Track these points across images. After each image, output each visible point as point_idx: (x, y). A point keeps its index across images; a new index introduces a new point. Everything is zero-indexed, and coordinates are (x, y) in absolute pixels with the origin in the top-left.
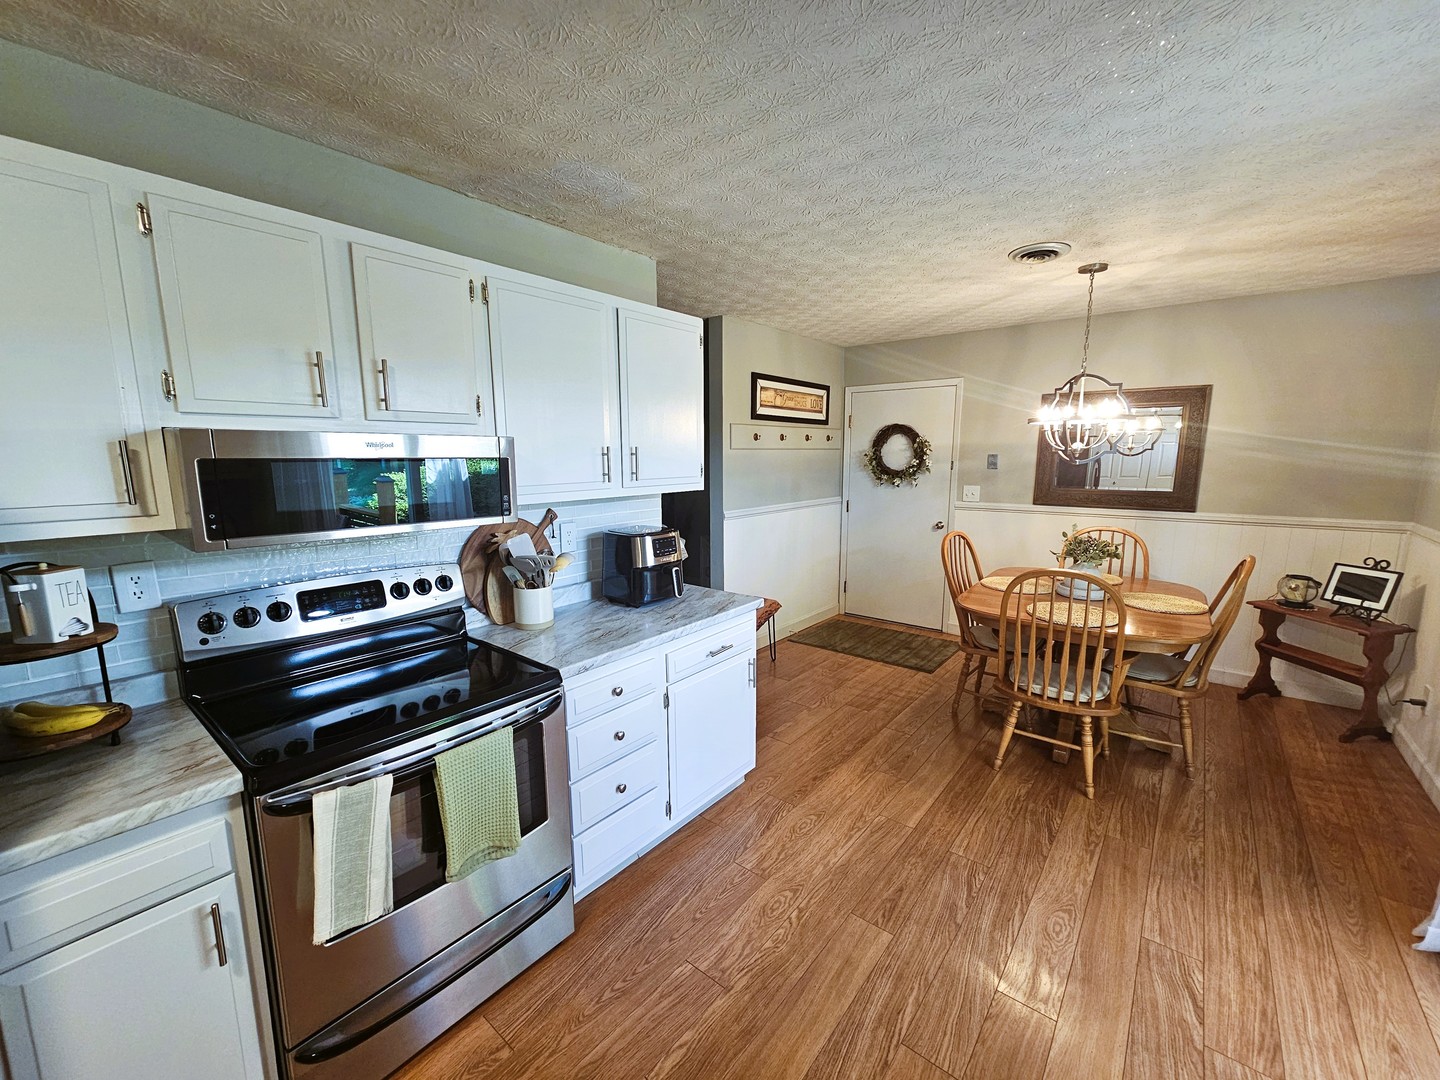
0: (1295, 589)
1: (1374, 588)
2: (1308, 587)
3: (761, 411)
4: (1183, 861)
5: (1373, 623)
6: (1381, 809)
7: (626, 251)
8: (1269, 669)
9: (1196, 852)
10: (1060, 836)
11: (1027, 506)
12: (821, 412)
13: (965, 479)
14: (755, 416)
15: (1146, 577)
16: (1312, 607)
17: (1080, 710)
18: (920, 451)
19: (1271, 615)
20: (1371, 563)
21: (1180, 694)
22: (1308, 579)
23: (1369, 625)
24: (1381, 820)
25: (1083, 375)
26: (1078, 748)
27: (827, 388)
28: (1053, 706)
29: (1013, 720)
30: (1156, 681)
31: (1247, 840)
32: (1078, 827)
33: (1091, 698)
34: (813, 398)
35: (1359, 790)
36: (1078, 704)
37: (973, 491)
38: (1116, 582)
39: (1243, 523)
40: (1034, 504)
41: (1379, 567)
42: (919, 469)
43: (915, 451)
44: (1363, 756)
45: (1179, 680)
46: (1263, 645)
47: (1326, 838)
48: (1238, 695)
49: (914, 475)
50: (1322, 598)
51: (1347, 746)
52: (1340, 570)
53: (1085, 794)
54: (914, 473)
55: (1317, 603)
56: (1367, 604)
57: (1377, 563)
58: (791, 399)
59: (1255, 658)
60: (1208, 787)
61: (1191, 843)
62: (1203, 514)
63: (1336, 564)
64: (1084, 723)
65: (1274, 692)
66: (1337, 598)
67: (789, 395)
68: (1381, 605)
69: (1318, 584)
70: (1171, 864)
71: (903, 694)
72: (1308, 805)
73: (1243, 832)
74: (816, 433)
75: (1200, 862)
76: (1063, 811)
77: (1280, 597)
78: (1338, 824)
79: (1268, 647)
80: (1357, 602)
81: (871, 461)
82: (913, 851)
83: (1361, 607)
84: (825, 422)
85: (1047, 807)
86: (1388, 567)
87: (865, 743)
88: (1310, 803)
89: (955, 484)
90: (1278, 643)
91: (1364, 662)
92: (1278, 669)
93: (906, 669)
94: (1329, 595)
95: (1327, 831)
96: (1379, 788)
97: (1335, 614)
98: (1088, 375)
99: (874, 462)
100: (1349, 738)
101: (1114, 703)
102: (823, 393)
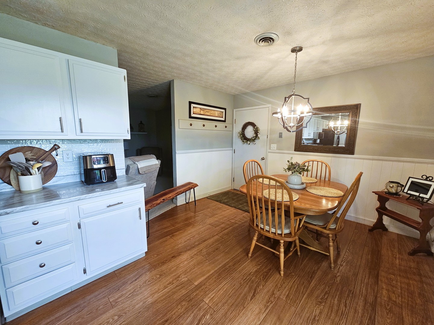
0: (392, 187)
1: (425, 188)
2: (398, 186)
3: (193, 115)
4: (309, 317)
5: (425, 204)
6: (420, 294)
7: (98, 44)
8: (382, 220)
9: (318, 312)
10: (257, 296)
11: (292, 152)
12: (223, 117)
13: (272, 142)
14: (190, 117)
15: (329, 180)
16: (400, 195)
17: (277, 238)
18: (256, 132)
19: (383, 197)
20: (425, 177)
21: (328, 232)
22: (398, 183)
23: (423, 205)
24: (418, 301)
25: (293, 95)
26: (278, 253)
27: (225, 109)
28: (267, 234)
29: (255, 238)
30: (318, 225)
31: (346, 307)
32: (268, 292)
33: (282, 233)
34: (219, 112)
35: (411, 282)
36: (277, 234)
37: (274, 146)
38: (313, 182)
39: (373, 159)
40: (295, 151)
41: (428, 179)
42: (256, 138)
43: (255, 131)
44: (418, 263)
45: (327, 226)
46: (379, 210)
47: (386, 309)
48: (369, 229)
49: (254, 140)
50: (403, 192)
51: (411, 257)
52: (411, 180)
53: (280, 274)
54: (255, 139)
55: (401, 193)
56: (421, 195)
57: (427, 178)
58: (207, 112)
59: (376, 215)
60: (338, 274)
61: (317, 306)
62: (358, 156)
63: (410, 177)
64: (281, 243)
65: (385, 229)
66: (409, 192)
67: (207, 110)
68: (428, 196)
69: (403, 186)
70: (302, 318)
71: (233, 221)
72: (383, 288)
73: (346, 301)
74: (221, 125)
75: (317, 318)
76: (266, 282)
77: (386, 190)
78: (396, 302)
79: (382, 210)
80: (417, 194)
81: (240, 135)
82: (187, 298)
83: (419, 196)
84: (225, 121)
85: (260, 279)
86: (432, 179)
87: (205, 241)
88: (384, 287)
89: (268, 144)
90: (386, 209)
91: (420, 220)
92: (386, 220)
93: (242, 211)
94: (405, 191)
95: (388, 305)
96: (422, 282)
97: (408, 198)
98: (295, 95)
99: (241, 136)
100: (413, 253)
101: (293, 235)
102: (223, 111)
